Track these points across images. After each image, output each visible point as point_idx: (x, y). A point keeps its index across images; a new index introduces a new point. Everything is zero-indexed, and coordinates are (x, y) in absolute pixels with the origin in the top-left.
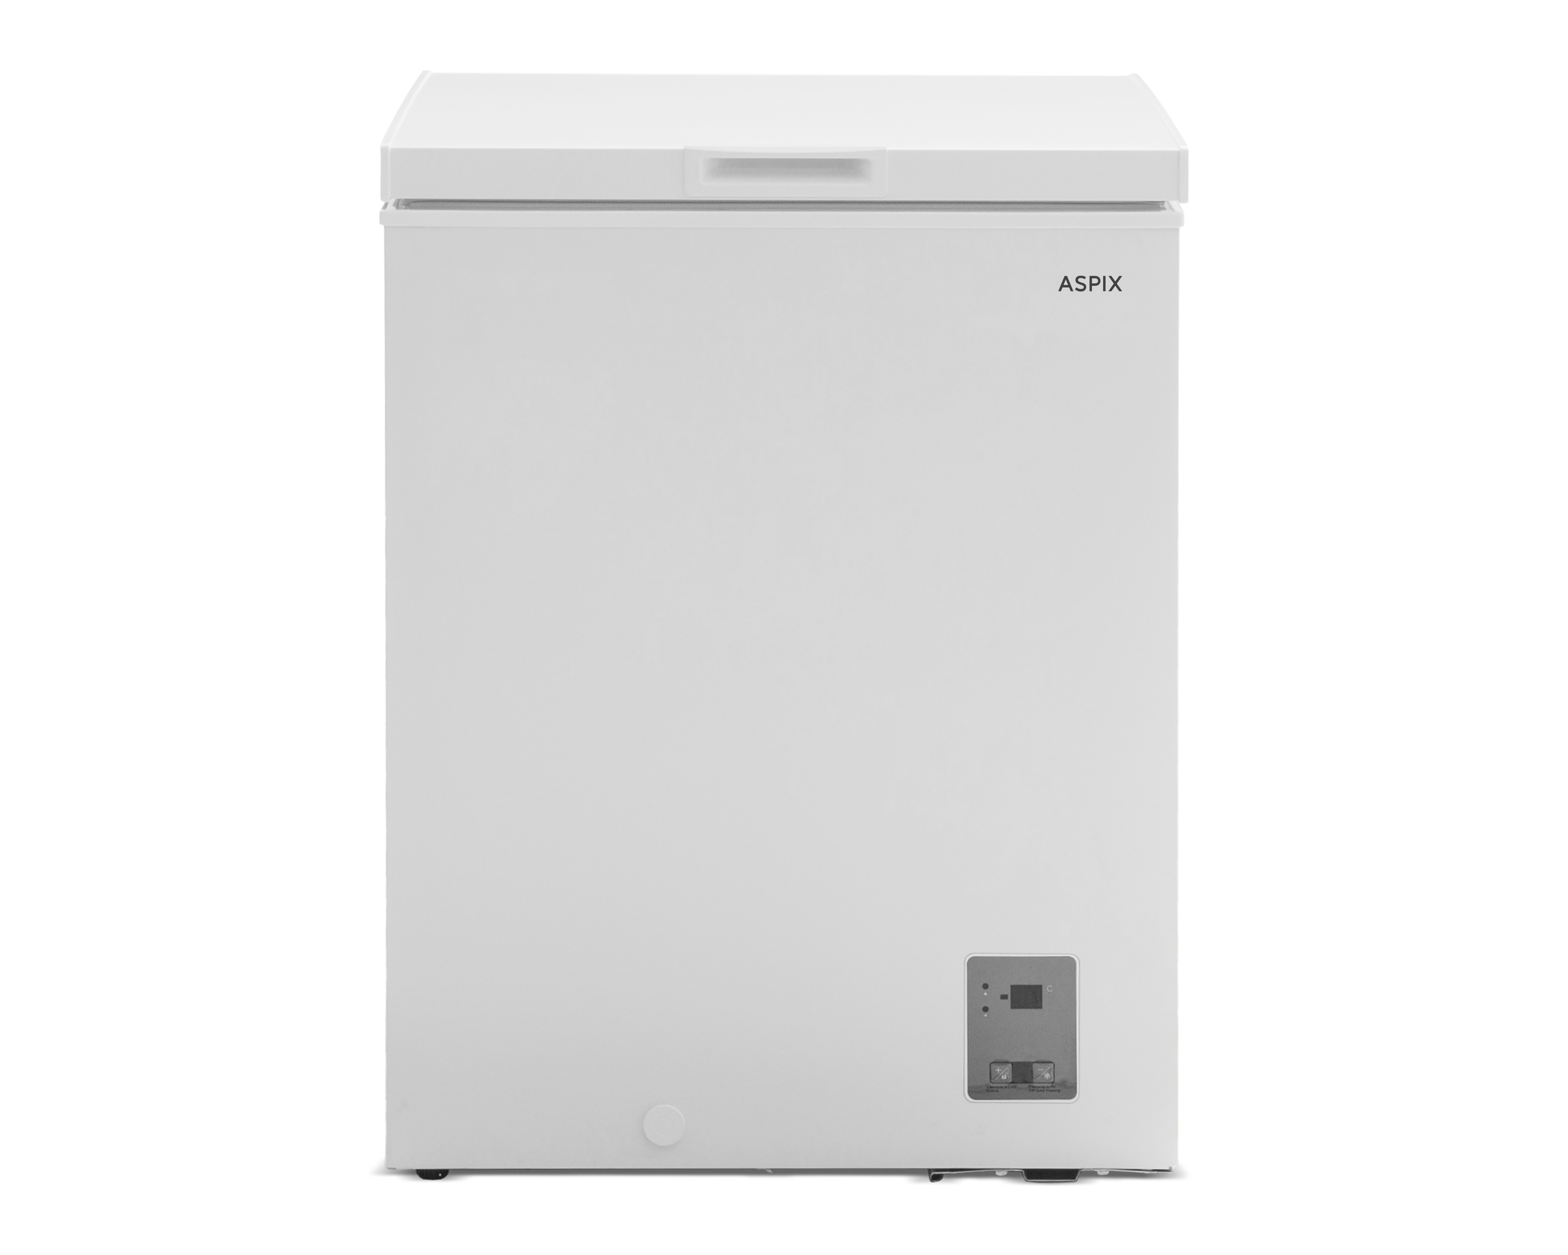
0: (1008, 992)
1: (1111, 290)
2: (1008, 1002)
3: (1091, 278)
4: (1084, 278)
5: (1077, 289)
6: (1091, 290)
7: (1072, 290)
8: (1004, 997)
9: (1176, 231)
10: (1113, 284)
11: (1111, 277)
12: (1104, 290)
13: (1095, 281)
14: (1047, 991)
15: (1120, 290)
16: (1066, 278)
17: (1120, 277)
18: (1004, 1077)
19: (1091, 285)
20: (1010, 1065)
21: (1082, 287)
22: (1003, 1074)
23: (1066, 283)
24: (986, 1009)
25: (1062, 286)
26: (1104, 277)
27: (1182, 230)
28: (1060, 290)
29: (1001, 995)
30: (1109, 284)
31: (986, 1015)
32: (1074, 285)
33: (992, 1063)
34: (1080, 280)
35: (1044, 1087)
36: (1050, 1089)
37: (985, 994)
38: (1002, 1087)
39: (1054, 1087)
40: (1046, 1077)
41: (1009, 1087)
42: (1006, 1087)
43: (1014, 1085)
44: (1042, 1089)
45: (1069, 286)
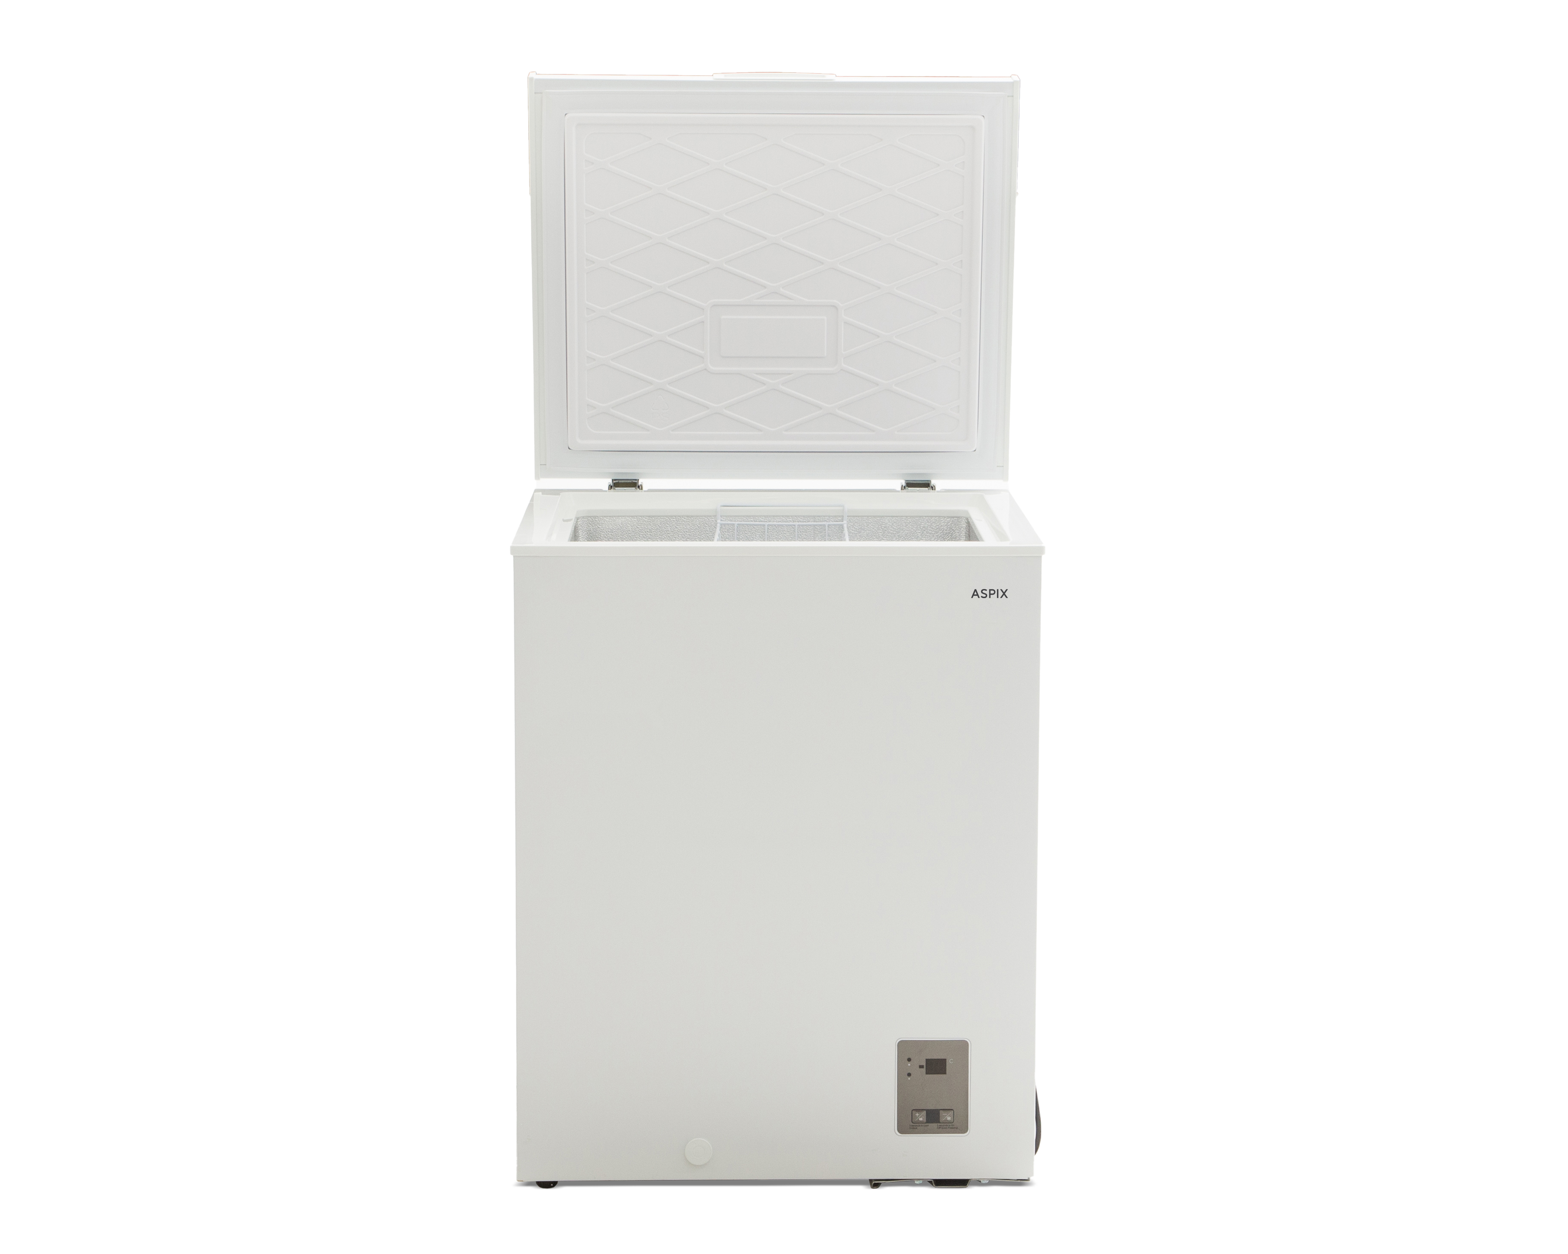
0: (924, 1064)
1: (1001, 597)
2: (924, 1070)
3: (990, 590)
4: (986, 590)
5: (982, 597)
6: (990, 597)
7: (979, 597)
8: (921, 1067)
9: (1041, 557)
10: (1002, 594)
11: (1001, 590)
12: (998, 597)
13: (992, 592)
14: (949, 1063)
15: (1007, 597)
16: (975, 590)
17: (1007, 590)
18: (921, 1119)
19: (990, 594)
20: (925, 1112)
21: (984, 596)
22: (921, 1117)
23: (975, 593)
24: (909, 1075)
25: (973, 595)
26: (998, 590)
27: (1043, 557)
28: (972, 597)
30: (1001, 594)
31: (909, 1079)
32: (980, 594)
33: (913, 1110)
34: (984, 591)
35: (947, 1126)
36: (951, 1127)
37: (909, 1065)
38: (919, 1126)
39: (953, 1125)
40: (949, 1118)
41: (924, 1126)
42: (922, 1126)
43: (927, 1124)
44: (946, 1127)
45: (977, 595)
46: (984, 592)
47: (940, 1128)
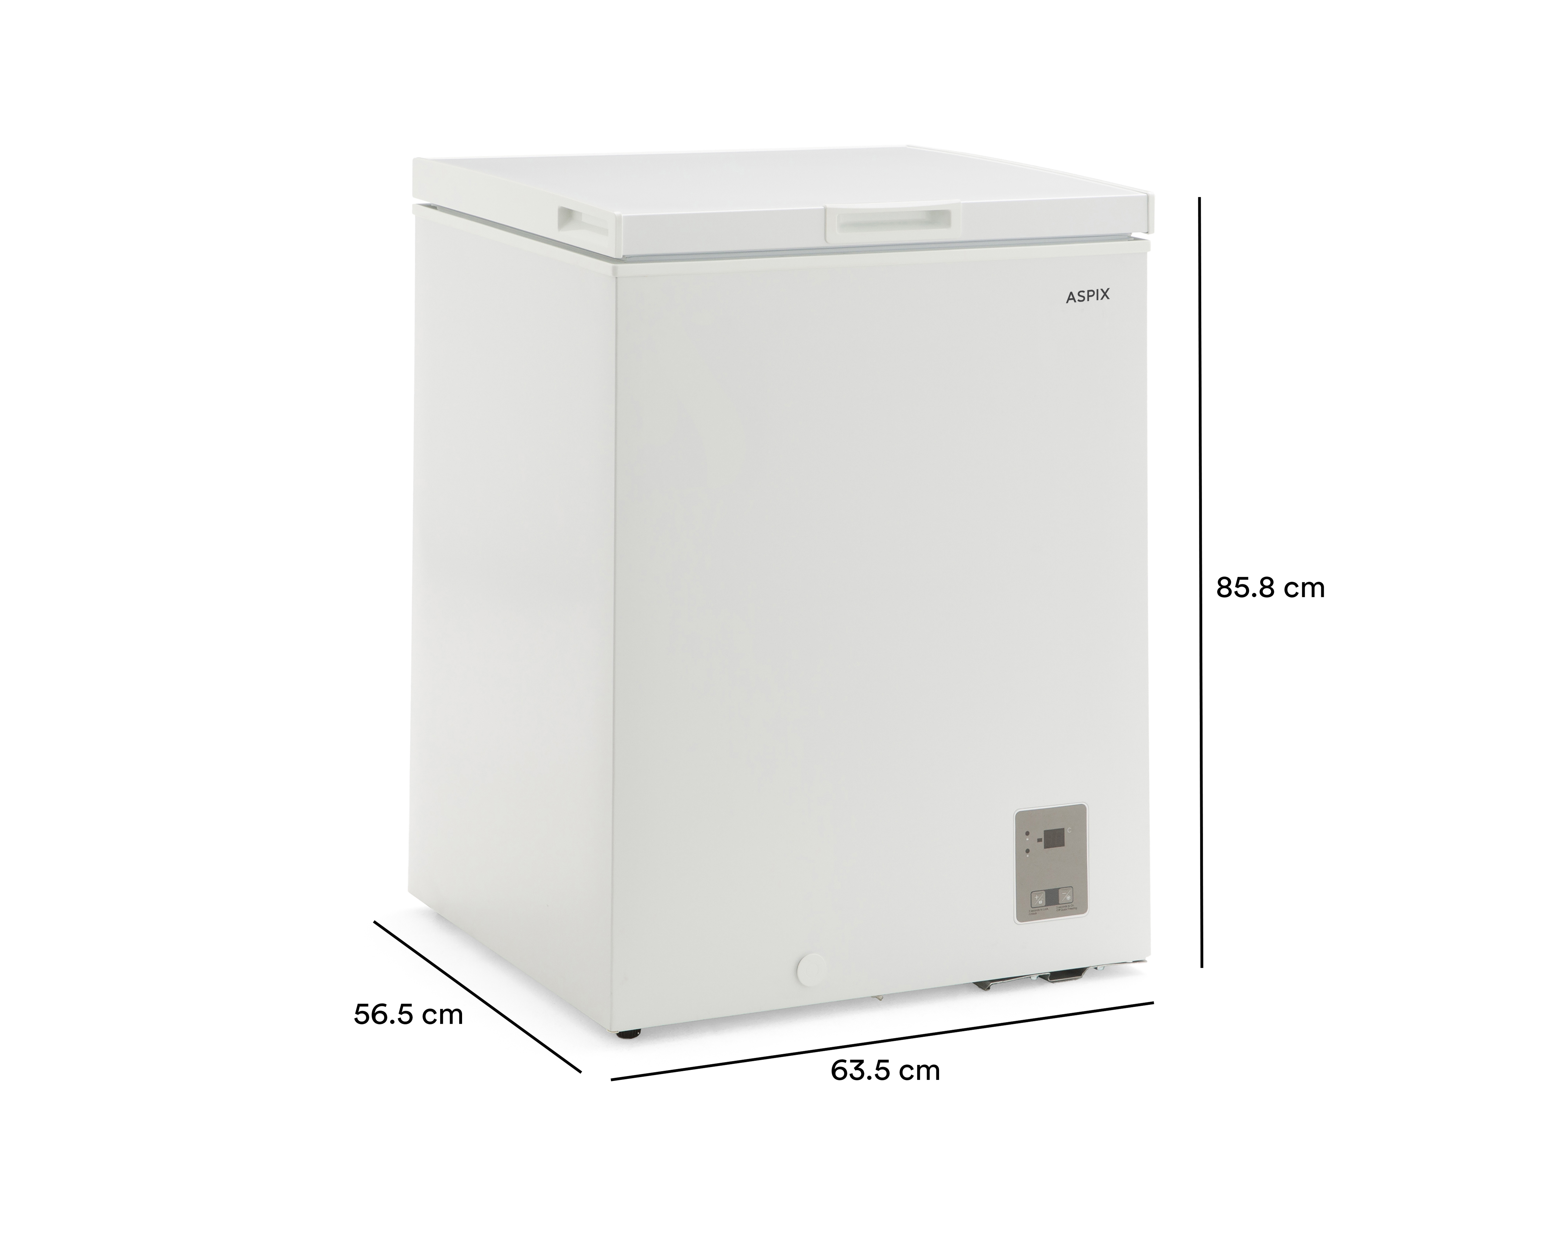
0: (1042, 836)
1: (1102, 299)
2: (1042, 844)
3: (1088, 291)
4: (1084, 292)
5: (1079, 301)
6: (1088, 300)
7: (1075, 301)
8: (1039, 840)
9: (1145, 255)
10: (1103, 294)
11: (1102, 290)
12: (1097, 299)
13: (1091, 293)
14: (1067, 832)
15: (1108, 298)
16: (1071, 293)
17: (1108, 289)
18: (1040, 902)
19: (1089, 296)
20: (1044, 892)
21: (1082, 299)
22: (1040, 900)
23: (1071, 297)
24: (1028, 851)
25: (1069, 299)
26: (1097, 290)
28: (1067, 302)
29: (1038, 839)
30: (1101, 294)
31: (1028, 856)
32: (1077, 298)
33: (1032, 892)
35: (1066, 906)
36: (1070, 907)
37: (1027, 839)
38: (1039, 910)
39: (1073, 905)
40: (1069, 898)
41: (1046, 909)
42: (1041, 910)
43: (1046, 907)
44: (1065, 908)
45: (1074, 299)
46: (1081, 294)
47: (1059, 910)
